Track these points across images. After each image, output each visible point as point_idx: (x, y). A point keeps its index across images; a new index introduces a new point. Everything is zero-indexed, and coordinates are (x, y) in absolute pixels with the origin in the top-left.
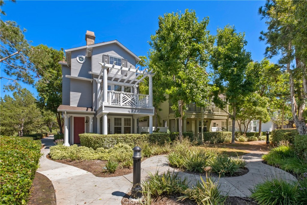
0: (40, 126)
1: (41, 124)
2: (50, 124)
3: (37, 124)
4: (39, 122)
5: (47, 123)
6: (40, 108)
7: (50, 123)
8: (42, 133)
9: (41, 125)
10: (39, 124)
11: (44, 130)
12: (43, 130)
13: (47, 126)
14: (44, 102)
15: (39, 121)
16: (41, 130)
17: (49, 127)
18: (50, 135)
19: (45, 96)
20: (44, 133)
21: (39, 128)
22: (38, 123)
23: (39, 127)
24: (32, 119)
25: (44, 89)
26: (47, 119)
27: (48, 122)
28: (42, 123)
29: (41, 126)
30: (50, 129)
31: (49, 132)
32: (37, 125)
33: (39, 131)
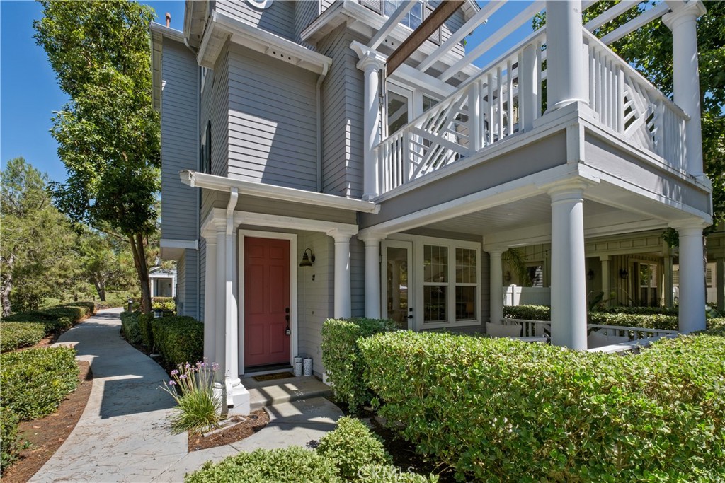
0: (69, 281)
1: (72, 275)
2: (99, 276)
3: (60, 276)
4: (66, 270)
5: (90, 274)
6: (71, 216)
7: (99, 273)
8: (77, 304)
9: (73, 279)
10: (65, 276)
11: (82, 294)
12: (79, 294)
13: (92, 281)
14: (84, 195)
15: (67, 264)
16: (73, 293)
17: (97, 286)
18: (100, 307)
19: (90, 167)
20: (84, 304)
21: (69, 287)
22: (63, 273)
23: (68, 284)
24: (44, 257)
25: (87, 139)
26: (91, 262)
27: (93, 272)
28: (78, 271)
29: (74, 283)
30: (99, 291)
31: (96, 300)
32: (61, 281)
33: (68, 299)
